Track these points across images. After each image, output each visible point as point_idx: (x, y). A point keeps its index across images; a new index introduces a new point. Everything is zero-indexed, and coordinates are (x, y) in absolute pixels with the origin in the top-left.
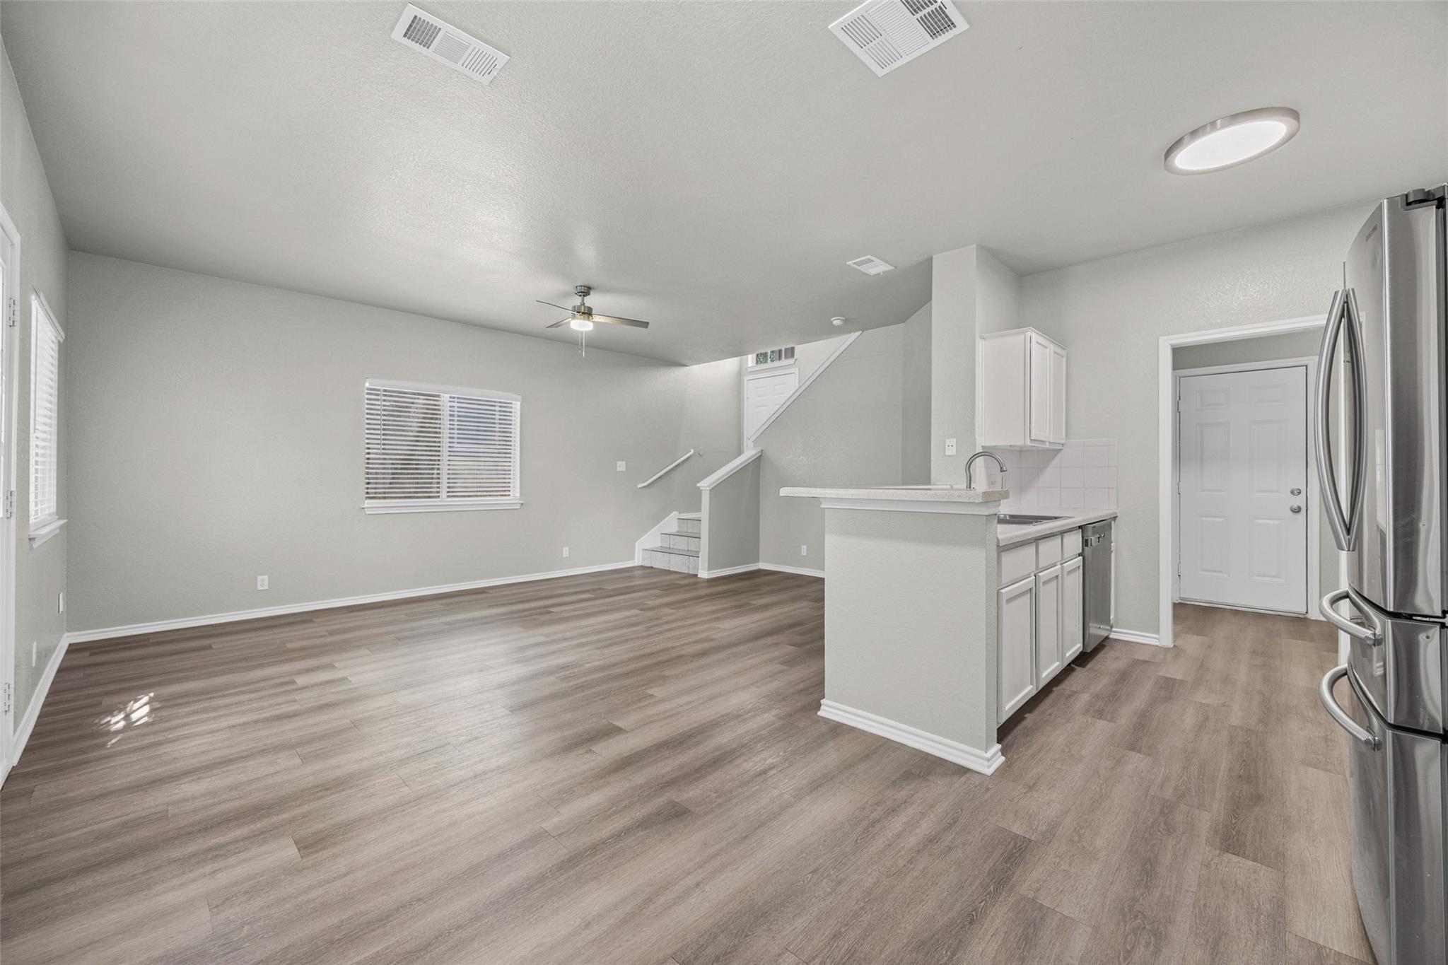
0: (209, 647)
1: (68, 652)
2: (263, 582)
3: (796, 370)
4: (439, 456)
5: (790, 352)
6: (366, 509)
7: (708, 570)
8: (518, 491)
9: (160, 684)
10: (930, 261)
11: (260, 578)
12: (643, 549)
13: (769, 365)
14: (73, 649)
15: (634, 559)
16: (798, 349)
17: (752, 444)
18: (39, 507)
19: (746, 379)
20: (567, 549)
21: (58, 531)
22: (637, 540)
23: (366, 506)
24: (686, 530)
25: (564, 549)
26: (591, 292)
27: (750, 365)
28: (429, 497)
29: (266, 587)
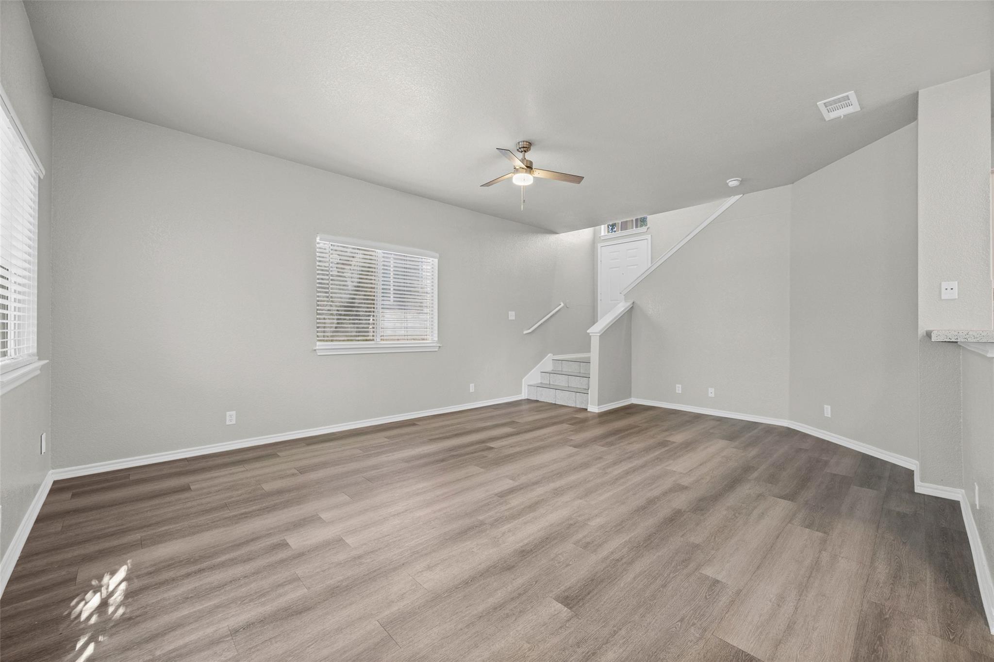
0: (186, 488)
1: (52, 492)
2: (231, 417)
3: (649, 237)
4: (374, 304)
5: (642, 222)
6: (317, 351)
7: (598, 405)
8: (436, 335)
9: (140, 544)
10: (916, 95)
11: (228, 413)
12: (528, 385)
13: (619, 233)
14: (59, 488)
15: (521, 393)
16: (650, 218)
17: (624, 297)
18: (17, 347)
19: (599, 245)
20: (473, 385)
21: (38, 372)
22: (522, 379)
23: (317, 348)
24: (561, 370)
25: (471, 385)
26: (532, 147)
27: (603, 234)
28: (366, 340)
29: (234, 422)
